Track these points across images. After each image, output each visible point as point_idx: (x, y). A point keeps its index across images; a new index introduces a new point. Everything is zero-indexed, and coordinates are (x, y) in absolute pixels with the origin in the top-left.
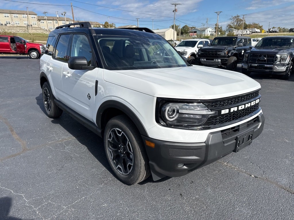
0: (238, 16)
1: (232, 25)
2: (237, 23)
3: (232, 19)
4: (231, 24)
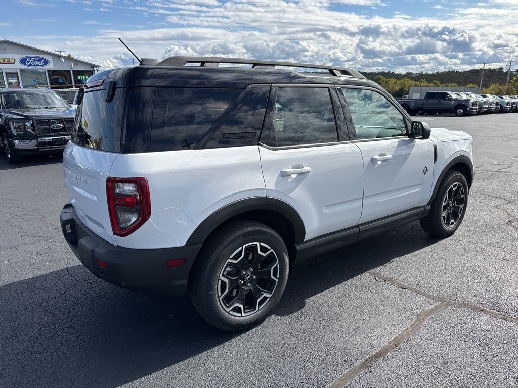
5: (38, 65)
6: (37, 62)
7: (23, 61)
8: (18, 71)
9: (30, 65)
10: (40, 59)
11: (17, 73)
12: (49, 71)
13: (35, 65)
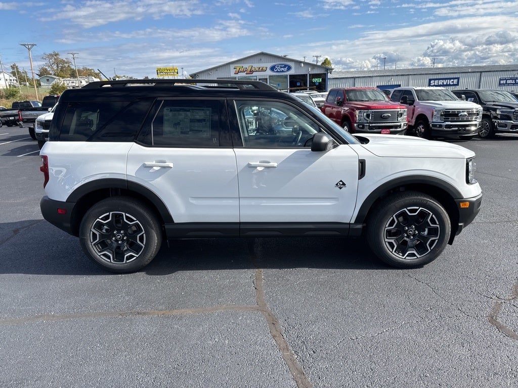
0: (56, 55)
1: (48, 69)
2: (58, 67)
3: (45, 59)
4: (47, 67)
5: (283, 71)
6: (282, 69)
7: (272, 69)
8: (268, 78)
9: (277, 71)
10: (285, 66)
11: (267, 79)
12: (290, 76)
13: (280, 72)
